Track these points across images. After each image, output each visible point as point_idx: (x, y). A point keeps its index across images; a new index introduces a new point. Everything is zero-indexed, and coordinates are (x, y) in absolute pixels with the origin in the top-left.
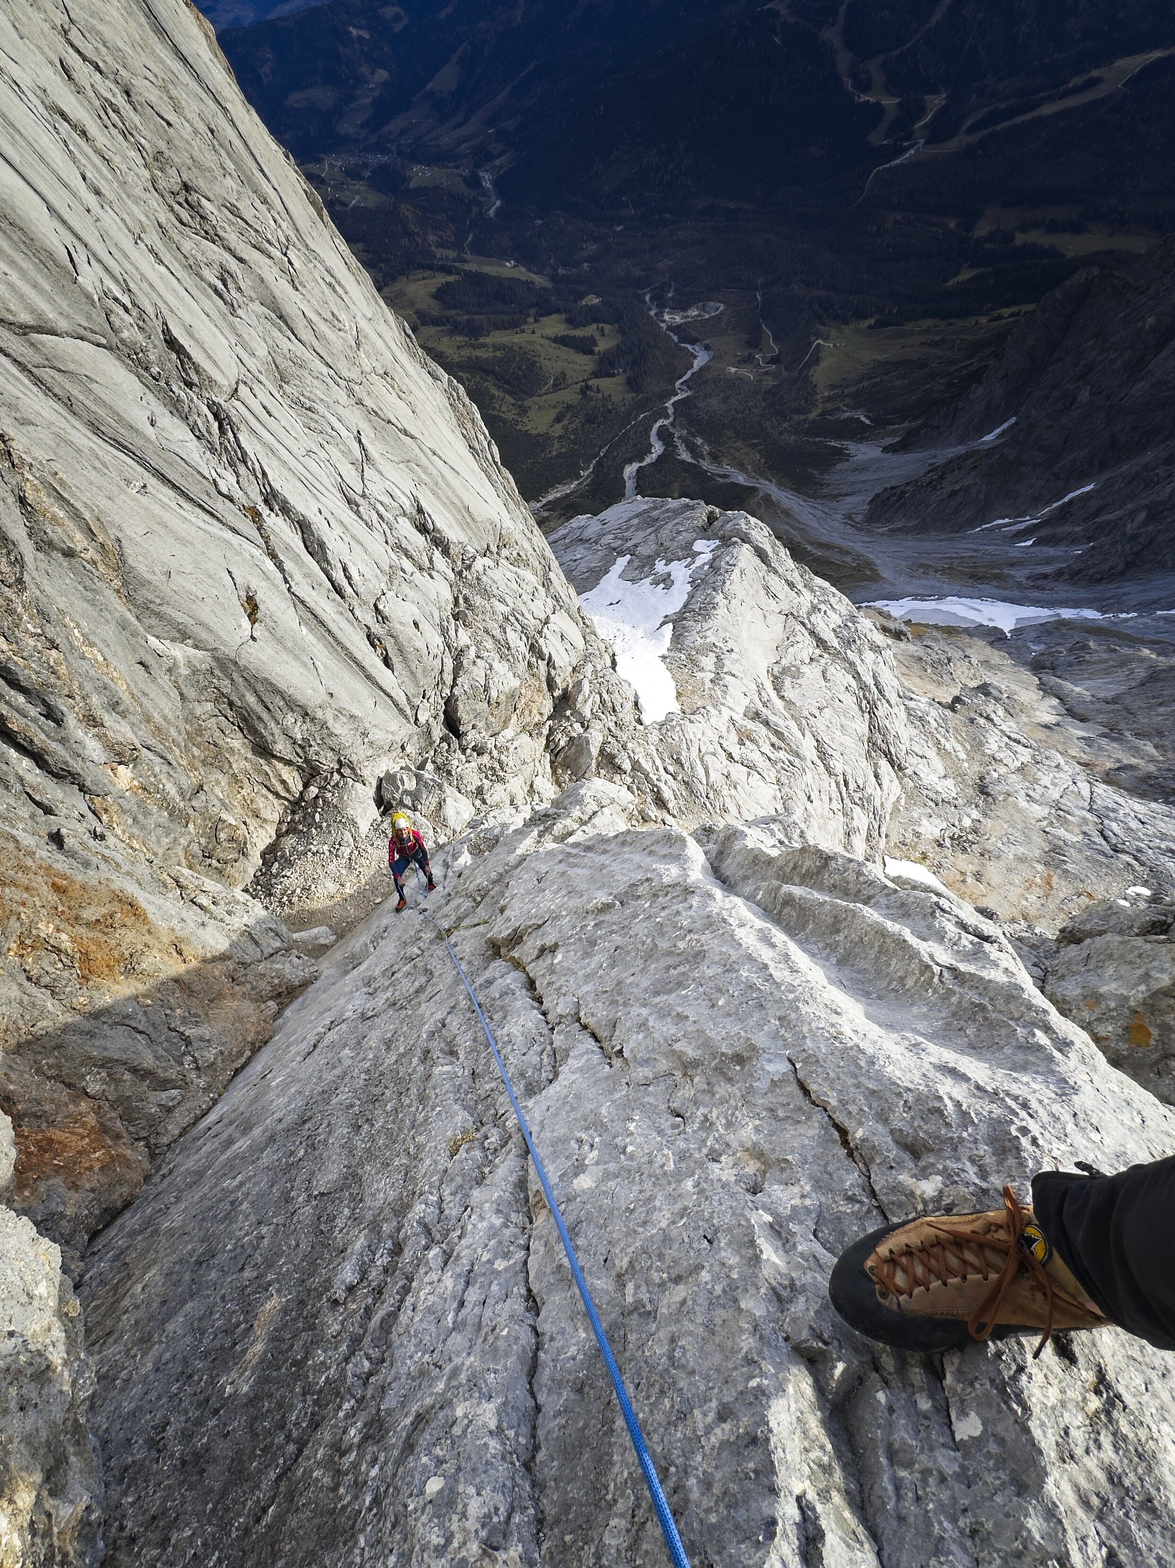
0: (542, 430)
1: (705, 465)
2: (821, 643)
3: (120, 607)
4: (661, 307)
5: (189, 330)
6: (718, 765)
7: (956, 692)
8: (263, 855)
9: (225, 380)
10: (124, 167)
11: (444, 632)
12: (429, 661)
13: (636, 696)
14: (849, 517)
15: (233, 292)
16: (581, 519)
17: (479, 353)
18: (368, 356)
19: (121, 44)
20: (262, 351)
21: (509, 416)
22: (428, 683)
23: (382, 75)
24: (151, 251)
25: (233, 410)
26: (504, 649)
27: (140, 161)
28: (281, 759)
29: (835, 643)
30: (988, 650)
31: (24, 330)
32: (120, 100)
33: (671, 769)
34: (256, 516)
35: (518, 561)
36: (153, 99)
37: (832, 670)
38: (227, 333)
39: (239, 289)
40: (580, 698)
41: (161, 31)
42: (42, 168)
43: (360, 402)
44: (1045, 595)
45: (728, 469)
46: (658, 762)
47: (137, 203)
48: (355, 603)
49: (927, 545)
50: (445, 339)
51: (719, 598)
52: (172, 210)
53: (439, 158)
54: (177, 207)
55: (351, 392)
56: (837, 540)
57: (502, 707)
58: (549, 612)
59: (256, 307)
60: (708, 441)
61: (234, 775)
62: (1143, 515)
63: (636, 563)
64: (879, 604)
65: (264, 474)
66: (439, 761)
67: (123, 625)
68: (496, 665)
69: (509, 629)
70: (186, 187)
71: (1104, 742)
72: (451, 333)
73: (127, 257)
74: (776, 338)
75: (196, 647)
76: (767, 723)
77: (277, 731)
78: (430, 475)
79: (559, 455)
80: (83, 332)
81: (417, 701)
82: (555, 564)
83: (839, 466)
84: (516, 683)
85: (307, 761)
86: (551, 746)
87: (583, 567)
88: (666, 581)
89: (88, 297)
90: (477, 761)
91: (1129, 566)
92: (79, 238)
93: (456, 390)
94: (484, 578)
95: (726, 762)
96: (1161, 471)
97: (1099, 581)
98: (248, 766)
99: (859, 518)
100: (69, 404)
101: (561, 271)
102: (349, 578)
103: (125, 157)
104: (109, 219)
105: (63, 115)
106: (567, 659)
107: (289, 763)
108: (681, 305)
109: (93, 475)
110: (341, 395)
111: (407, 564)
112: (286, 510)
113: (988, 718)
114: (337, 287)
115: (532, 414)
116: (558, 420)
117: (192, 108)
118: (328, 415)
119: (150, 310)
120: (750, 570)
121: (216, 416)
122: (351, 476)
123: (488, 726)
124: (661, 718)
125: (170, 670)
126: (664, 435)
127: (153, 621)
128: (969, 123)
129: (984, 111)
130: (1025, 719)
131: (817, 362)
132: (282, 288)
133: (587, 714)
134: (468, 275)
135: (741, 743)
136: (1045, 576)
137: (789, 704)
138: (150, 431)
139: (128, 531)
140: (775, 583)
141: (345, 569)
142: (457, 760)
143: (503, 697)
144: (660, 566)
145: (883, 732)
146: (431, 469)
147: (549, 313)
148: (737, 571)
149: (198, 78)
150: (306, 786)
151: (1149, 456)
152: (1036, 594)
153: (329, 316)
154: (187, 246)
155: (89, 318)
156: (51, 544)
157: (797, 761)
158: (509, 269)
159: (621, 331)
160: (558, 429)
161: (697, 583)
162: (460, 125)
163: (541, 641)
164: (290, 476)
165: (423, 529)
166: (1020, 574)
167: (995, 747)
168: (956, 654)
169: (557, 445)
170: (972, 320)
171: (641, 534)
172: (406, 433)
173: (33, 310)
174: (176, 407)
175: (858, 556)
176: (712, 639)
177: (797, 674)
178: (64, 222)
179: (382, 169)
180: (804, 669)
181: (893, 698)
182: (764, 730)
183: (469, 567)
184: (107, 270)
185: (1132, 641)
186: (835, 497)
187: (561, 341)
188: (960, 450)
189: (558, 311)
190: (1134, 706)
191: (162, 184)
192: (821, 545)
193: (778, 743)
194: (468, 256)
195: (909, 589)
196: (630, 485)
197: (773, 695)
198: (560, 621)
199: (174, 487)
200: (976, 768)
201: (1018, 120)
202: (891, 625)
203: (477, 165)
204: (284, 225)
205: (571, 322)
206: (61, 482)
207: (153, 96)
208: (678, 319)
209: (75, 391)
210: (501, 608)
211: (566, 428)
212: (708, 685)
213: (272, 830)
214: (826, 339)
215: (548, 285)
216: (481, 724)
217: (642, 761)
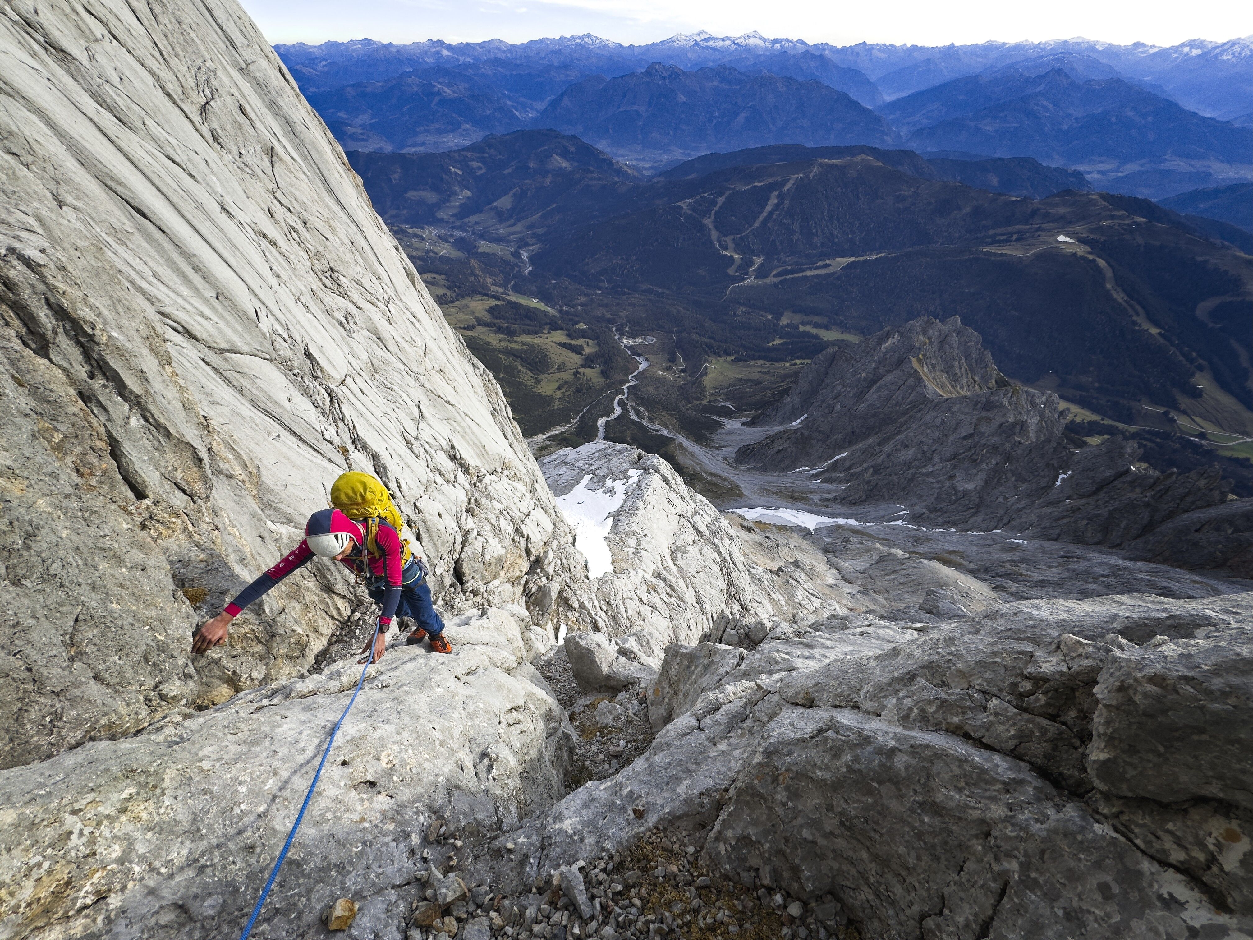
0: (549, 393)
1: (645, 423)
2: (699, 533)
3: (254, 505)
4: (622, 335)
5: (320, 349)
6: (633, 605)
7: (781, 564)
8: (317, 657)
9: (338, 376)
10: (296, 261)
11: (458, 520)
12: (446, 537)
13: (586, 561)
14: (725, 459)
15: (351, 324)
16: (566, 450)
17: (513, 345)
18: (430, 360)
19: (305, 200)
20: (364, 357)
21: (529, 383)
22: (444, 550)
23: (467, 193)
24: (304, 305)
25: (341, 391)
26: (497, 531)
27: (306, 257)
28: (338, 594)
29: (707, 533)
30: (801, 540)
31: (222, 351)
32: (299, 226)
33: (604, 608)
34: (345, 452)
35: (515, 477)
36: (320, 227)
37: (705, 549)
38: (344, 348)
39: (355, 323)
40: (546, 562)
41: (330, 191)
42: (248, 268)
43: (422, 385)
44: (829, 510)
45: (658, 427)
46: (596, 603)
47: (300, 280)
48: (402, 501)
49: (767, 478)
50: (492, 335)
51: (640, 504)
52: (321, 280)
53: (498, 240)
54: (324, 279)
55: (417, 380)
56: (718, 471)
57: (493, 566)
58: (531, 508)
59: (365, 333)
60: (647, 409)
61: (306, 604)
62: (871, 470)
63: (595, 480)
64: (739, 511)
65: (354, 427)
66: (447, 599)
67: (254, 515)
68: (490, 540)
69: (502, 519)
70: (332, 269)
71: (859, 595)
72: (496, 332)
73: (289, 311)
74: (684, 359)
75: (296, 527)
76: (664, 580)
77: (338, 577)
78: (461, 427)
79: (558, 409)
80: (256, 352)
81: (436, 561)
82: (541, 479)
83: (719, 431)
84: (503, 551)
85: (356, 596)
86: (526, 592)
87: (564, 479)
88: (611, 492)
89: (263, 334)
90: (472, 599)
91: (868, 497)
92: (263, 303)
93: (488, 375)
94: (490, 488)
95: (638, 604)
96: (877, 448)
97: (854, 504)
98: (316, 598)
99: (731, 460)
100: (241, 391)
101: (565, 308)
102: (399, 487)
103: (297, 256)
104: (283, 292)
105: (265, 236)
106: (539, 537)
107: (344, 597)
108: (633, 336)
109: (249, 432)
110: (411, 381)
111: (439, 479)
112: (365, 447)
113: (797, 581)
114: (417, 324)
115: (543, 383)
116: (559, 388)
117: (341, 232)
118: (401, 392)
119: (299, 340)
120: (658, 489)
121: (329, 394)
122: (411, 427)
123: (483, 578)
124: (600, 575)
125: (276, 540)
126: (621, 403)
127: (272, 512)
128: (774, 272)
129: (780, 269)
130: (819, 581)
131: (706, 374)
132: (382, 325)
133: (550, 571)
134: (509, 302)
135: (649, 592)
136: (828, 500)
137: (680, 569)
138: (287, 405)
139: (265, 462)
140: (673, 496)
141: (398, 482)
142: (459, 600)
143: (493, 560)
144: (609, 483)
145: (736, 587)
146: (463, 423)
147: (556, 329)
148: (651, 489)
149: (349, 215)
150: (353, 612)
151: (870, 440)
152: (824, 509)
153: (409, 339)
154: (327, 300)
155: (261, 345)
156: (220, 472)
157: (682, 604)
158: (534, 303)
159: (599, 344)
160: (559, 394)
161: (628, 494)
162: (511, 226)
163: (523, 527)
164: (371, 429)
165: (453, 458)
166: (816, 498)
167: (800, 598)
168: (782, 541)
169: (557, 403)
170: (782, 364)
171: (599, 462)
172: (449, 403)
173: (229, 342)
174: (306, 392)
175: (731, 482)
176: (635, 528)
177: (685, 551)
178: (256, 295)
179: (462, 239)
180: (689, 548)
181: (741, 567)
182: (663, 585)
183: (481, 481)
184: (277, 319)
185: (873, 538)
186: (718, 448)
187: (564, 345)
188: (781, 428)
189: (562, 329)
190: (874, 575)
191: (317, 267)
192: (711, 474)
193: (671, 592)
194: (510, 292)
195: (759, 502)
196: (601, 430)
197: (671, 563)
198: (538, 514)
199: (297, 436)
200: (791, 610)
201: (797, 275)
202: (745, 524)
203: (519, 247)
204: (388, 290)
205: (569, 336)
206: (234, 441)
207: (320, 226)
208: (631, 343)
209: (245, 383)
210: (498, 506)
211: (564, 394)
212: (631, 556)
213: (325, 641)
214: (711, 363)
215: (557, 314)
216: (477, 577)
217: (586, 603)
